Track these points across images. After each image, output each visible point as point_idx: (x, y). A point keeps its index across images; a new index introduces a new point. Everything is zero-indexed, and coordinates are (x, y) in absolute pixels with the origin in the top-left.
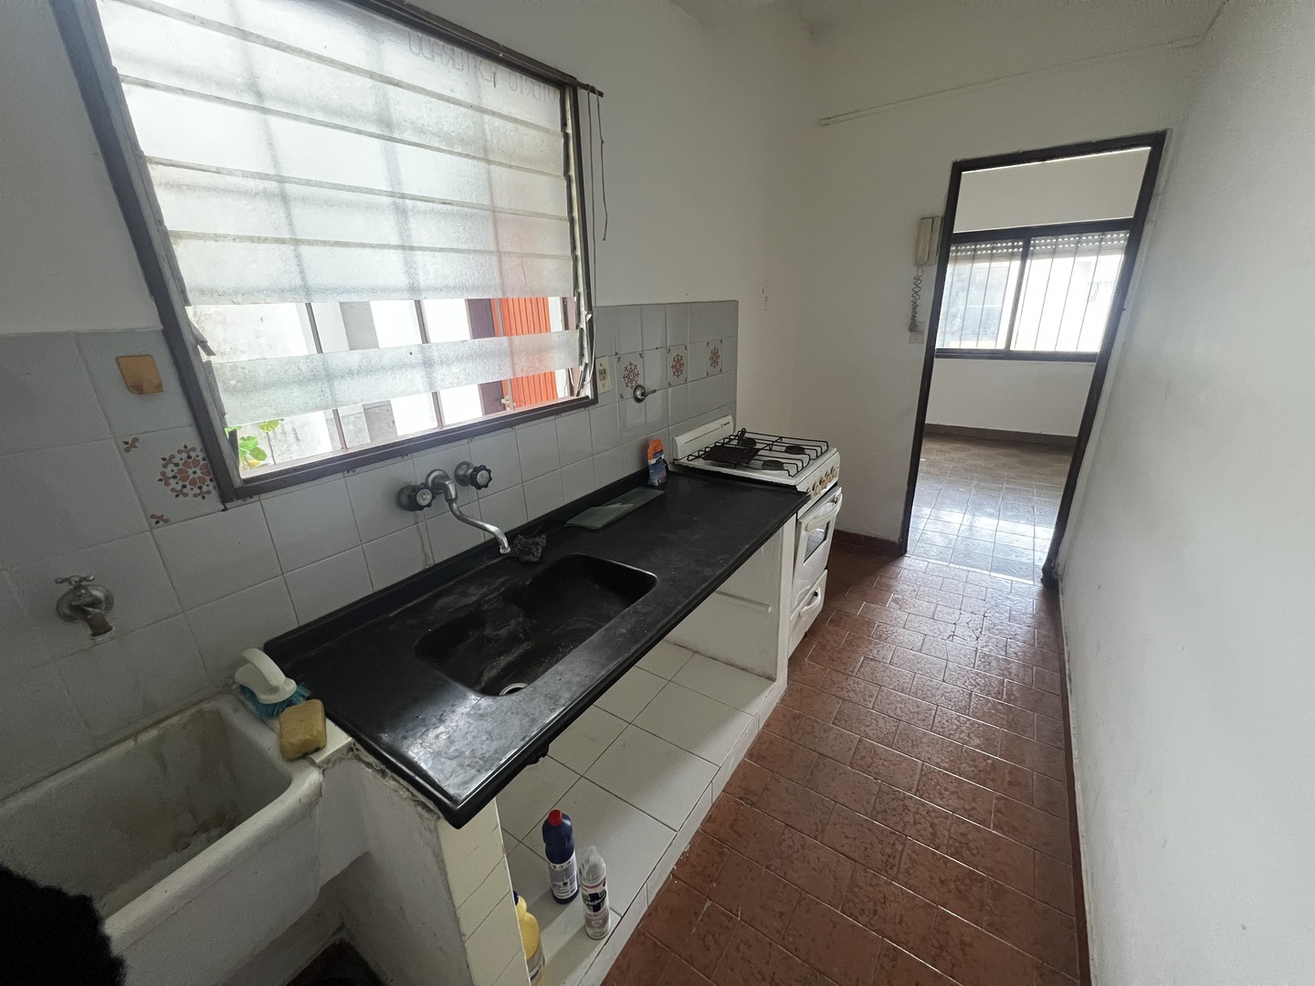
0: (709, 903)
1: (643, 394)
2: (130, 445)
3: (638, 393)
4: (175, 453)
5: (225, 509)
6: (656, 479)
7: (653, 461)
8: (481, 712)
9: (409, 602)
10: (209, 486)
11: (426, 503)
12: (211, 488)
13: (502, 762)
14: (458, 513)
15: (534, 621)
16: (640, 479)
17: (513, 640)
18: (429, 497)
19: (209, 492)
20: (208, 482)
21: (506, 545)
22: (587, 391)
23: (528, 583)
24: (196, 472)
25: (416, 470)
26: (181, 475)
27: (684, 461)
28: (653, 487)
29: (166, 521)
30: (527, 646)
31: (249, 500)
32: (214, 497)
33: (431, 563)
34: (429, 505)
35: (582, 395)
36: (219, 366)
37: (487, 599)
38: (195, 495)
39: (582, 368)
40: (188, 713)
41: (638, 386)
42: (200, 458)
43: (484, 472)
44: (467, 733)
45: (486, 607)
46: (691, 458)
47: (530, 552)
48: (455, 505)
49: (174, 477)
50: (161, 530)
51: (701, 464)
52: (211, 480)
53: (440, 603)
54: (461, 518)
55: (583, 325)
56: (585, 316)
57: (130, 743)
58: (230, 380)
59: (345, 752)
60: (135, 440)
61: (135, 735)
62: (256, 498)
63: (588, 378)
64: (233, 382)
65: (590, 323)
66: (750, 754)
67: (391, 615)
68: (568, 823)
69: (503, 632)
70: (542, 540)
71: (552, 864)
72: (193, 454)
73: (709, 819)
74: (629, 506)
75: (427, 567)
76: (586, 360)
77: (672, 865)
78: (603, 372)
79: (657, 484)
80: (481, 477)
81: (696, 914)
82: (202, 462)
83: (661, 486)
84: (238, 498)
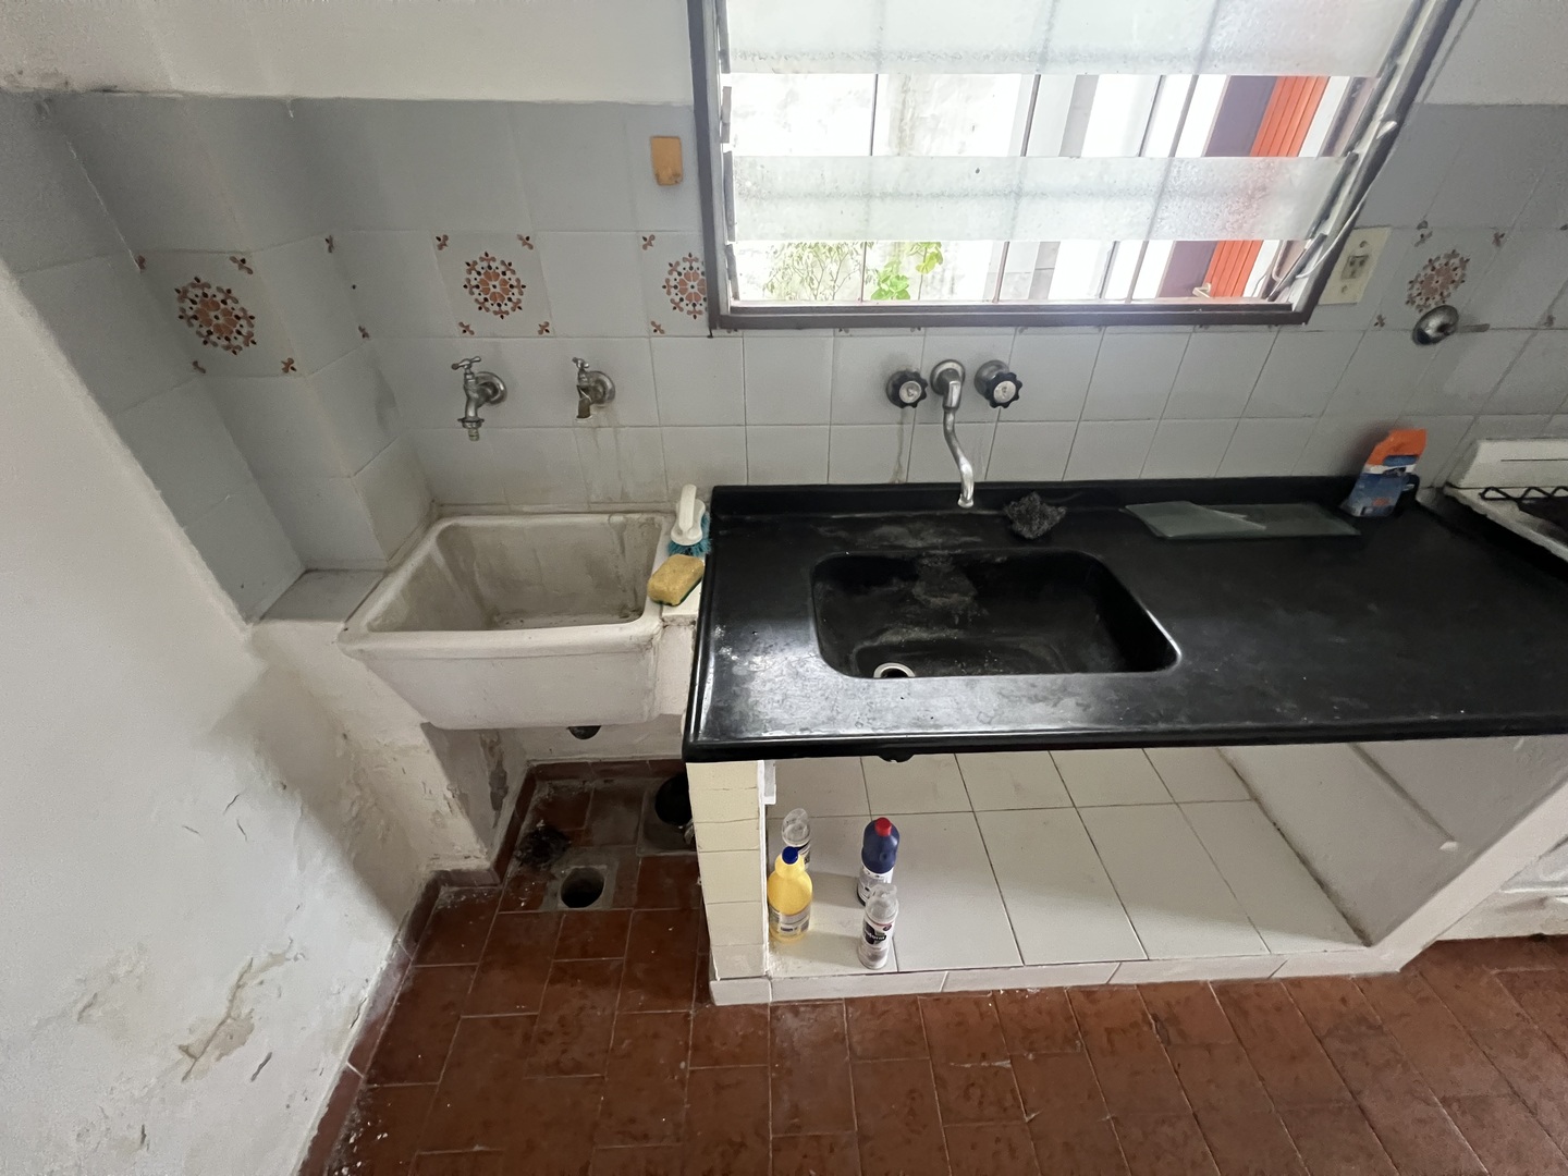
0: (1007, 1064)
1: (1442, 329)
2: (648, 242)
3: (1434, 323)
4: (681, 260)
5: (711, 336)
6: (1361, 505)
7: (1375, 469)
10: (702, 307)
11: (910, 400)
12: (702, 308)
14: (949, 428)
15: (985, 612)
16: (1330, 492)
17: (943, 617)
18: (916, 394)
19: (700, 312)
20: (702, 301)
21: (969, 497)
22: (1295, 297)
23: (999, 560)
24: (694, 286)
25: (921, 351)
26: (680, 287)
27: (1470, 496)
28: (1343, 514)
29: (662, 332)
30: (954, 634)
31: (733, 333)
32: (703, 318)
33: (903, 479)
34: (914, 405)
35: (1282, 300)
36: (738, 160)
37: (933, 552)
38: (689, 313)
39: (1310, 243)
40: (645, 516)
41: (1444, 308)
42: (699, 272)
45: (925, 561)
46: (1491, 494)
48: (950, 418)
49: (676, 287)
50: (658, 340)
51: (1507, 516)
52: (705, 299)
53: (885, 530)
54: (948, 436)
55: (1364, 149)
56: (1380, 127)
57: (605, 518)
58: (746, 180)
59: (688, 621)
60: (653, 237)
61: (612, 513)
62: (740, 332)
63: (1314, 266)
64: (749, 184)
65: (1387, 142)
66: (1225, 988)
69: (937, 601)
70: (1057, 513)
72: (695, 265)
73: (1088, 993)
74: (1260, 528)
75: (897, 482)
76: (1328, 229)
77: (1001, 987)
78: (1358, 263)
79: (1358, 512)
80: (1004, 390)
81: (984, 1057)
82: (701, 277)
83: (1359, 522)
84: (722, 327)
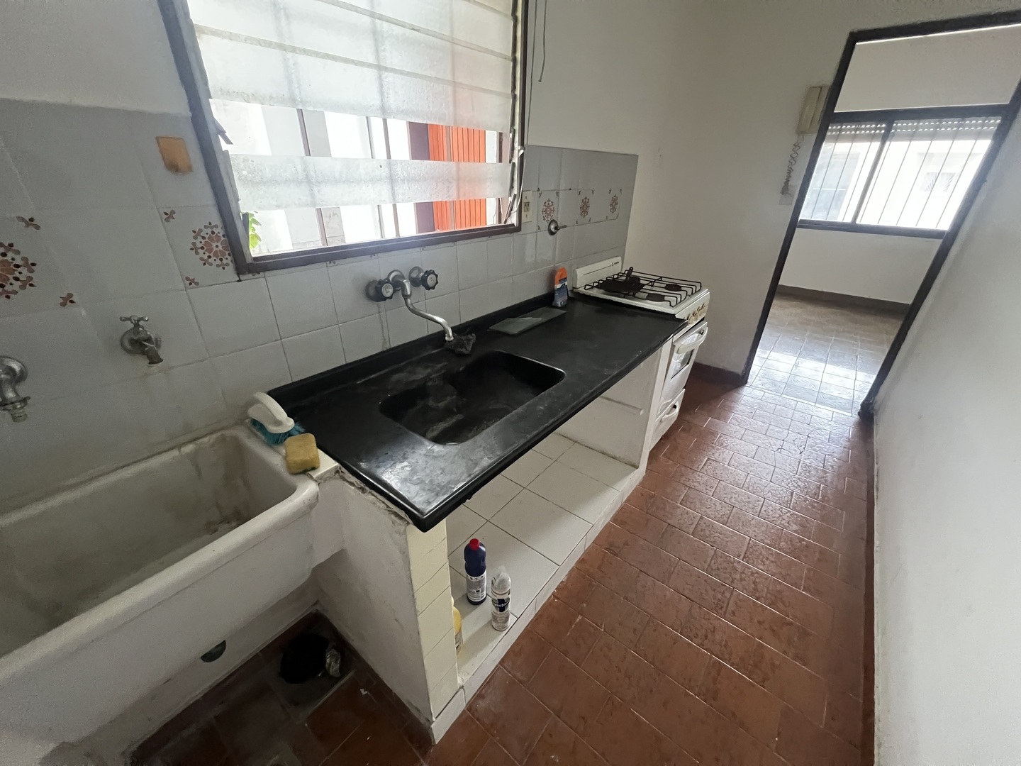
0: (580, 617)
1: (556, 228)
2: (169, 216)
3: (552, 227)
4: (203, 228)
5: (240, 281)
6: (560, 301)
7: (558, 286)
8: (435, 454)
9: (374, 373)
10: (228, 260)
11: (388, 295)
12: (229, 261)
13: (455, 490)
14: (411, 307)
15: (464, 399)
16: (547, 300)
17: (448, 412)
18: (391, 290)
19: (227, 264)
20: (227, 256)
21: (451, 334)
22: (513, 220)
23: (461, 369)
24: (218, 246)
25: (379, 268)
26: (207, 247)
27: (582, 290)
28: (557, 308)
29: (197, 284)
30: (460, 417)
31: (257, 276)
32: (231, 269)
33: (388, 346)
34: (391, 298)
35: (509, 222)
36: (234, 157)
37: (431, 377)
38: (218, 266)
39: (511, 199)
40: (214, 436)
41: (553, 221)
42: (221, 235)
43: (432, 276)
44: (425, 468)
45: (430, 384)
46: (587, 287)
47: (463, 346)
48: (409, 300)
49: (202, 248)
50: (194, 292)
51: (596, 293)
52: (229, 255)
53: (395, 377)
54: (413, 311)
55: (516, 160)
56: (518, 151)
57: (175, 453)
58: (243, 170)
59: (333, 473)
60: (173, 212)
61: (179, 447)
62: (262, 274)
63: (516, 208)
64: (245, 173)
65: (522, 157)
66: (615, 519)
67: (358, 383)
68: (483, 549)
69: (441, 405)
70: (473, 337)
71: (469, 577)
72: (216, 231)
73: (582, 561)
74: (539, 320)
75: (385, 349)
76: (515, 191)
77: (553, 589)
78: (527, 204)
79: (560, 306)
80: (430, 281)
81: (571, 623)
82: (223, 238)
83: (562, 308)
84: (250, 272)
